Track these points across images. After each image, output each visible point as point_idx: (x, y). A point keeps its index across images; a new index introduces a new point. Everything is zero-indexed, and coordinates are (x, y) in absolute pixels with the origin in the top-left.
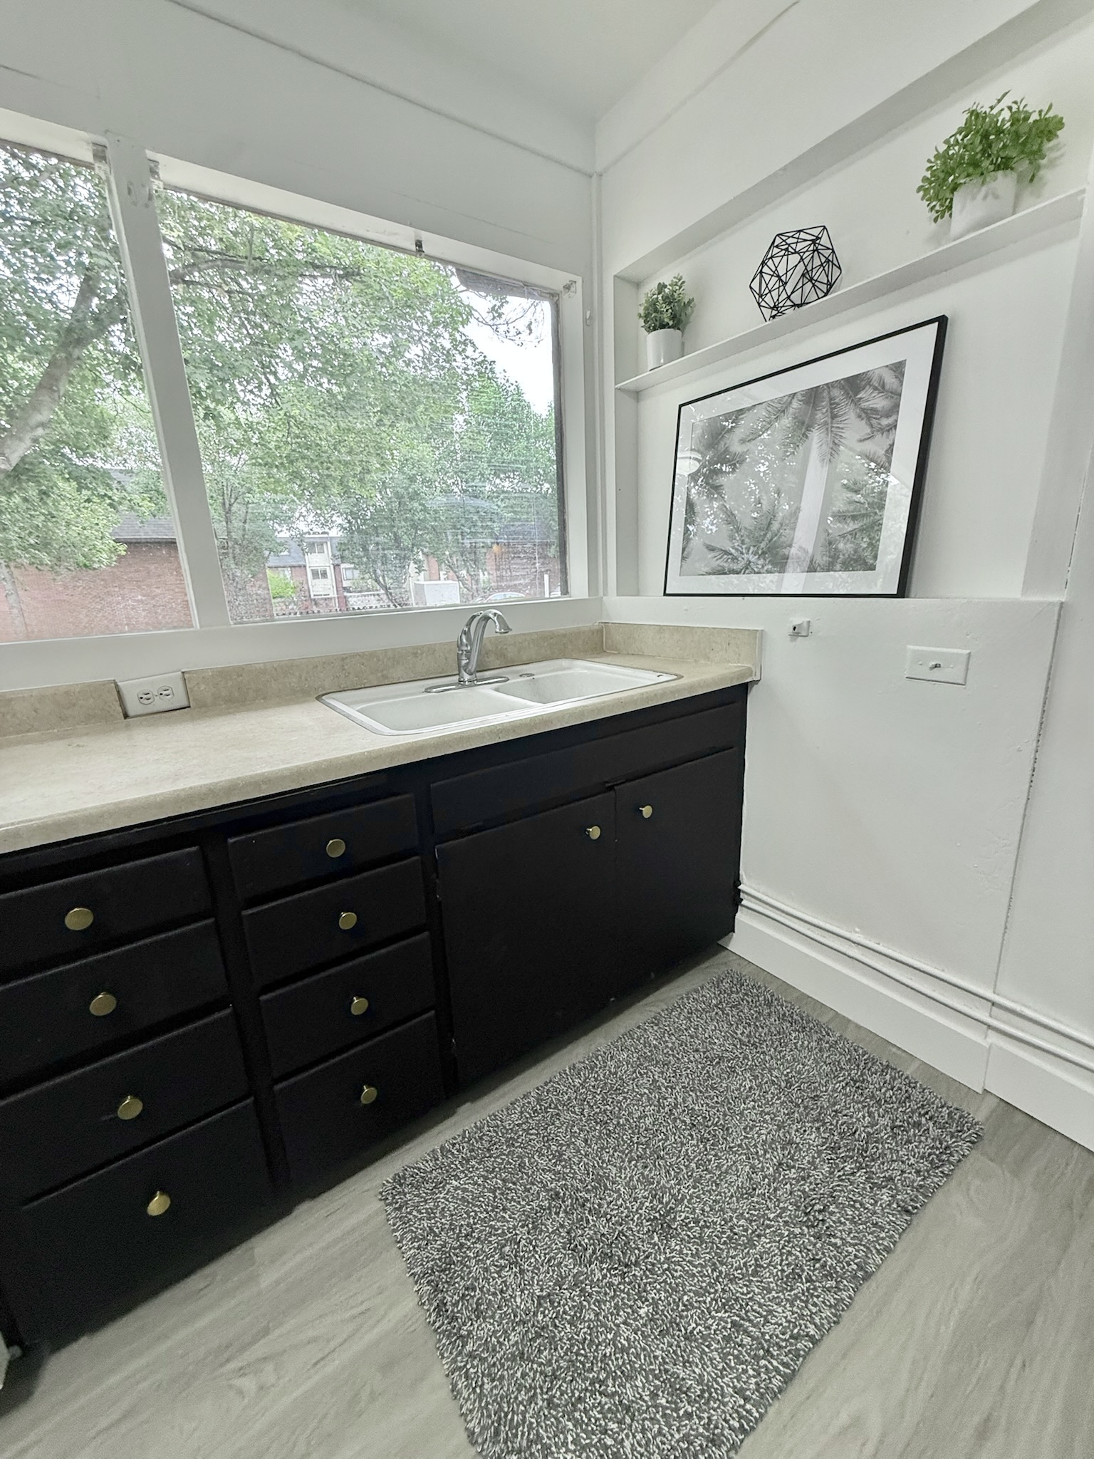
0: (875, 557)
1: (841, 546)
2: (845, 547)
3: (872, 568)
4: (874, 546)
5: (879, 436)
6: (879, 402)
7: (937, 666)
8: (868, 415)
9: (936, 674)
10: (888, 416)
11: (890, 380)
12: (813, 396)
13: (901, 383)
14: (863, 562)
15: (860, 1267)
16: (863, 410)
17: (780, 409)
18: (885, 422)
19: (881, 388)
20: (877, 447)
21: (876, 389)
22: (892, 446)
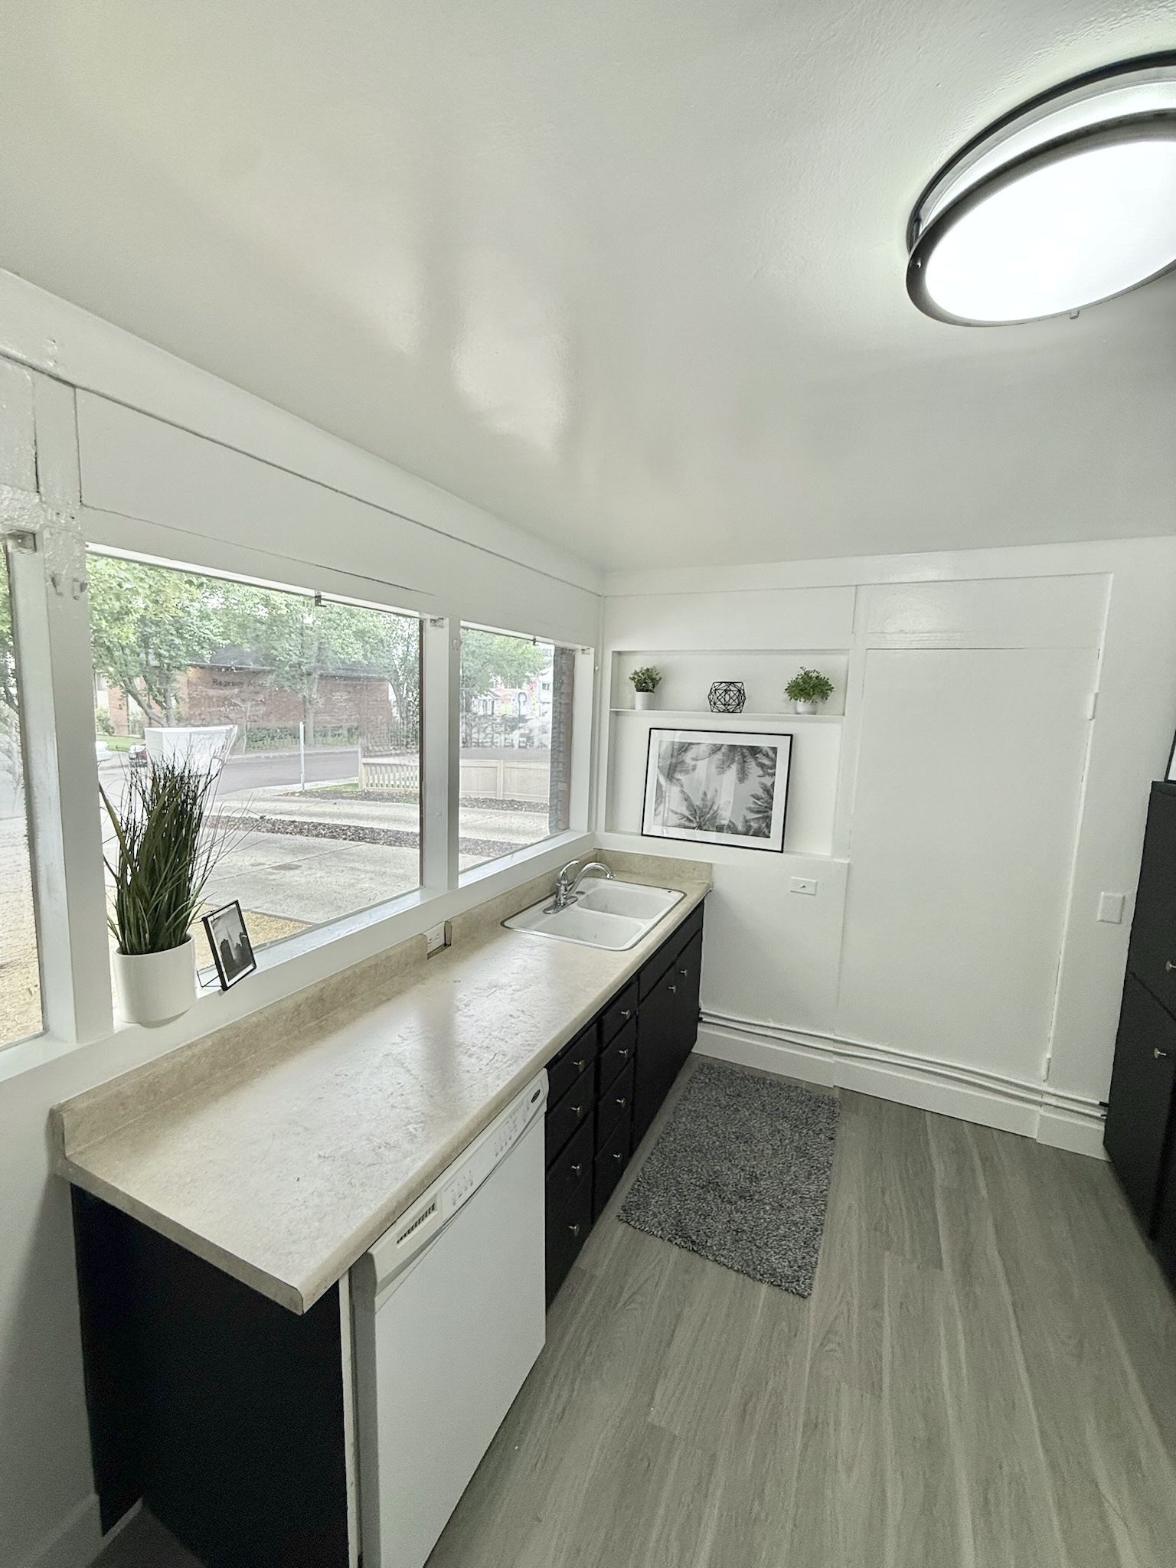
0: (769, 832)
1: (752, 824)
2: (754, 825)
3: (769, 837)
4: (768, 826)
5: (767, 777)
6: (766, 762)
7: (804, 887)
8: (762, 766)
9: (803, 890)
10: (771, 769)
11: (771, 753)
12: (733, 748)
13: (776, 756)
14: (763, 833)
15: (828, 1163)
16: (760, 763)
17: (716, 749)
18: (770, 771)
19: (767, 755)
20: (767, 781)
21: (764, 755)
22: (774, 783)
